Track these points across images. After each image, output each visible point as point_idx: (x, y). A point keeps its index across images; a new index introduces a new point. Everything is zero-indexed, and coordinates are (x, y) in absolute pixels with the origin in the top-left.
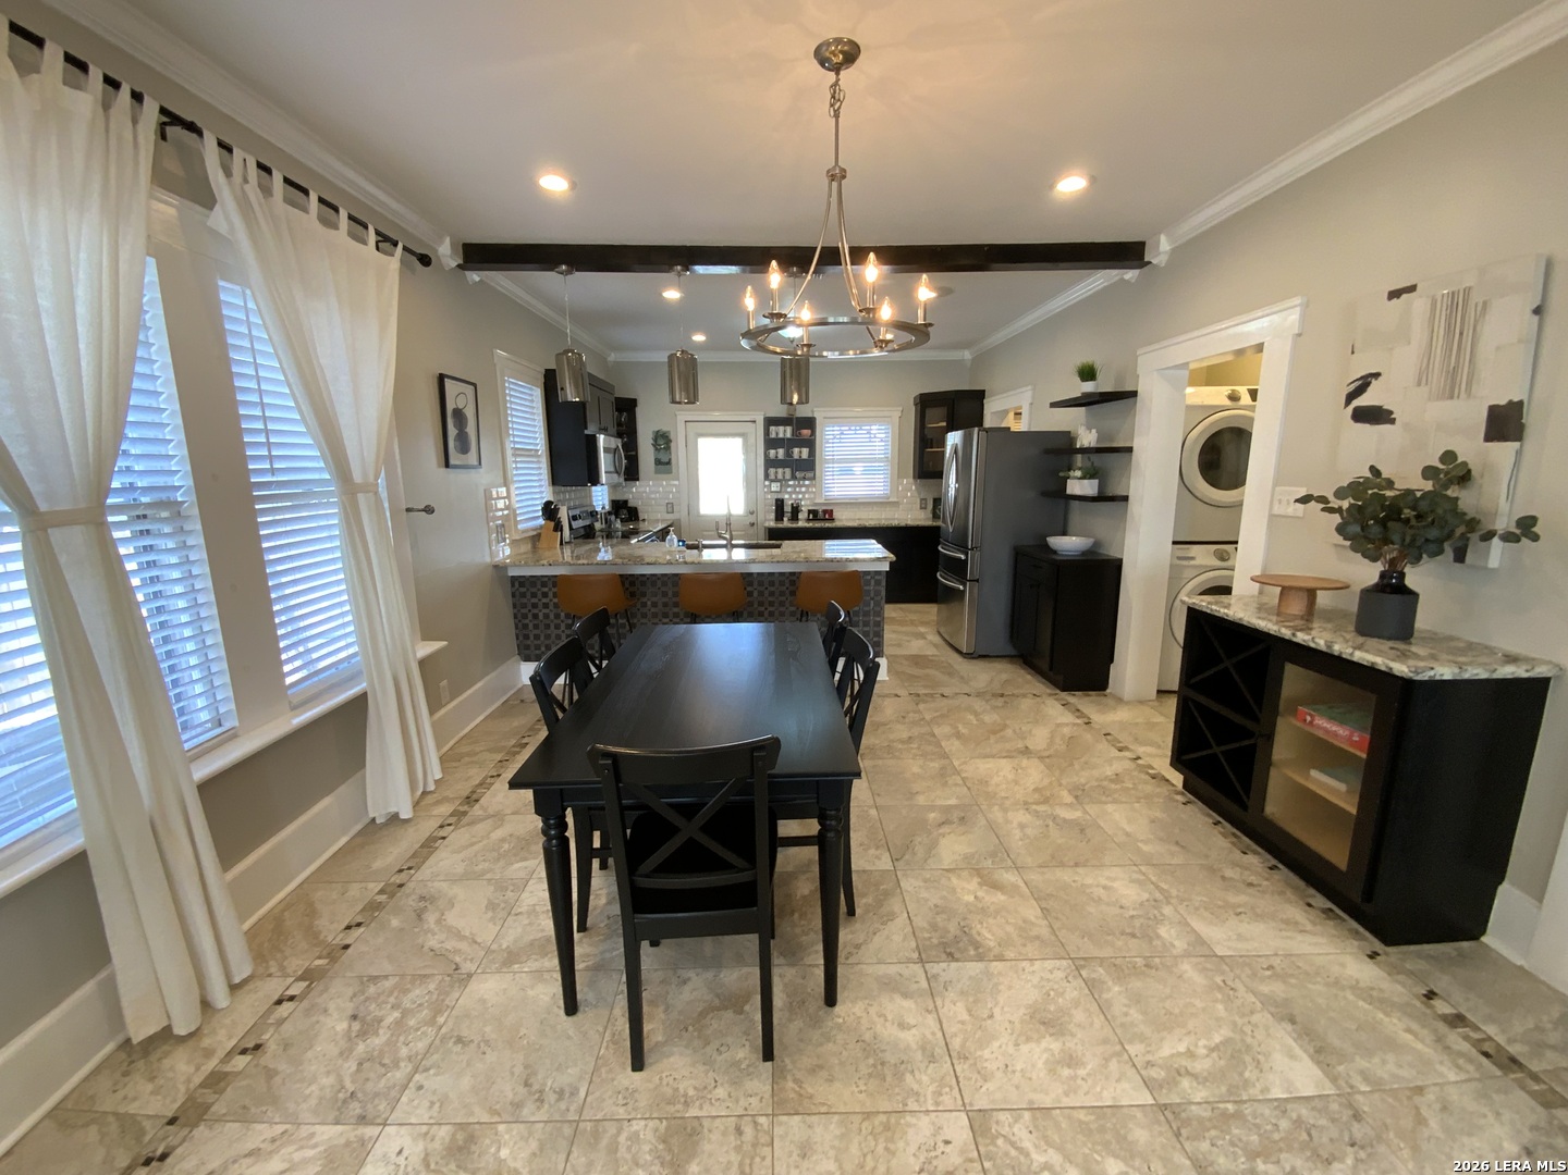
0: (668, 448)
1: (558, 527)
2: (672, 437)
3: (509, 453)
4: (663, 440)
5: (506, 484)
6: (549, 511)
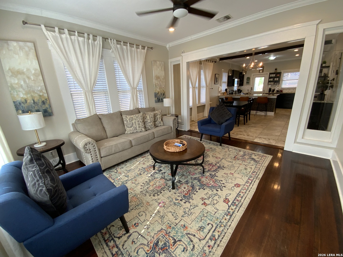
0: (249, 80)
1: (227, 92)
2: (250, 78)
3: (222, 82)
4: (248, 79)
5: (221, 86)
6: (226, 90)
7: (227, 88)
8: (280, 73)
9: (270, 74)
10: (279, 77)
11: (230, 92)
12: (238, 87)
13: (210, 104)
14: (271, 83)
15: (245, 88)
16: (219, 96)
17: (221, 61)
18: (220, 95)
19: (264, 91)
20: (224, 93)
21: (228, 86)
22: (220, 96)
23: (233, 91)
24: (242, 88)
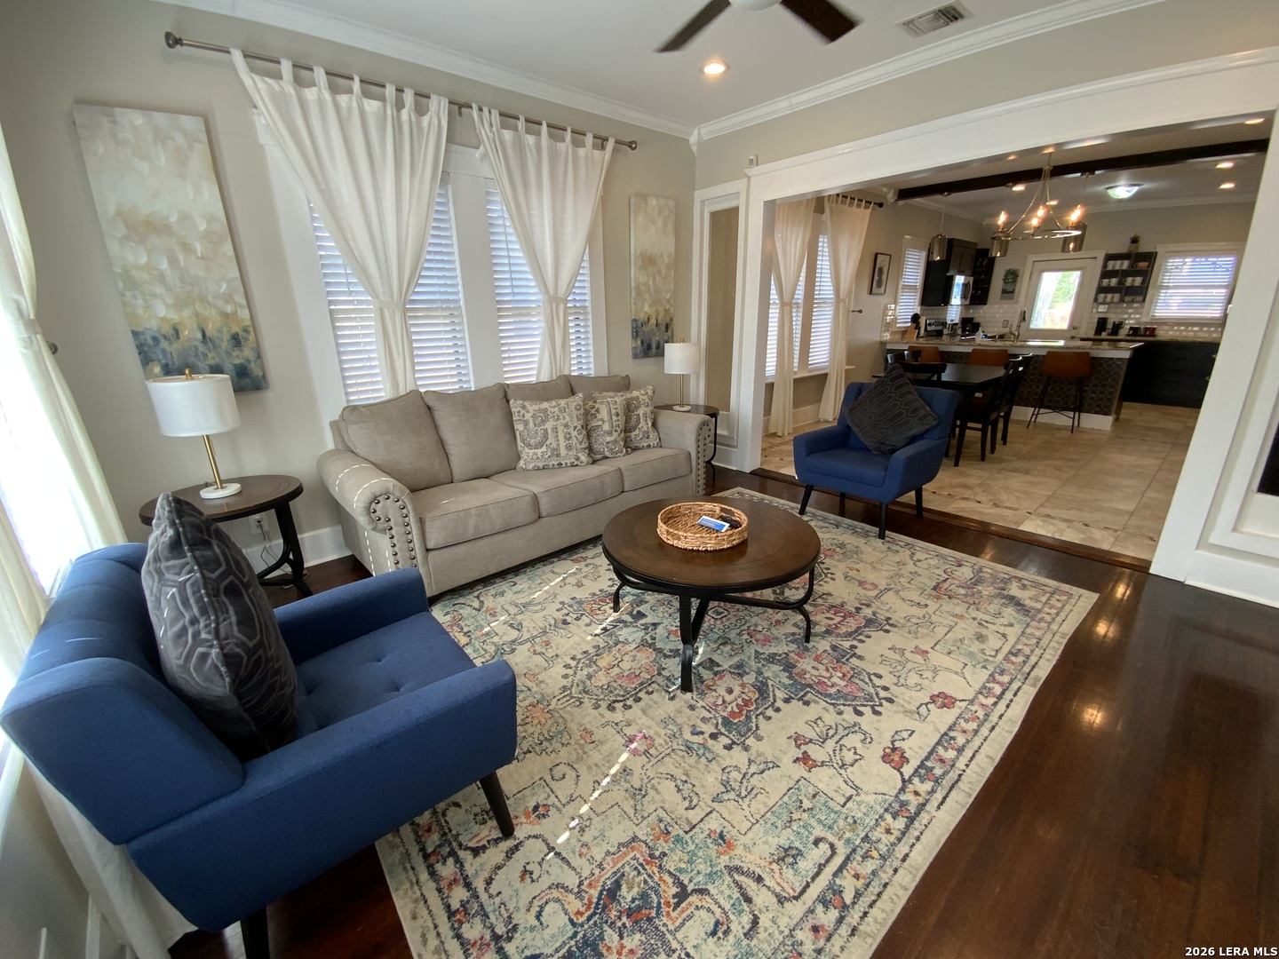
0: (1015, 281)
1: (918, 327)
2: (1020, 273)
3: (900, 287)
4: (1012, 276)
5: (895, 303)
6: (915, 318)
7: (918, 310)
8: (1150, 257)
9: (1110, 257)
10: (1146, 275)
11: (929, 328)
12: (965, 307)
13: (846, 370)
14: (1109, 296)
15: (994, 315)
16: (883, 344)
17: (901, 203)
18: (887, 336)
19: (1075, 328)
20: (904, 332)
21: (924, 302)
22: (890, 342)
23: (944, 324)
24: (980, 313)
